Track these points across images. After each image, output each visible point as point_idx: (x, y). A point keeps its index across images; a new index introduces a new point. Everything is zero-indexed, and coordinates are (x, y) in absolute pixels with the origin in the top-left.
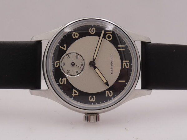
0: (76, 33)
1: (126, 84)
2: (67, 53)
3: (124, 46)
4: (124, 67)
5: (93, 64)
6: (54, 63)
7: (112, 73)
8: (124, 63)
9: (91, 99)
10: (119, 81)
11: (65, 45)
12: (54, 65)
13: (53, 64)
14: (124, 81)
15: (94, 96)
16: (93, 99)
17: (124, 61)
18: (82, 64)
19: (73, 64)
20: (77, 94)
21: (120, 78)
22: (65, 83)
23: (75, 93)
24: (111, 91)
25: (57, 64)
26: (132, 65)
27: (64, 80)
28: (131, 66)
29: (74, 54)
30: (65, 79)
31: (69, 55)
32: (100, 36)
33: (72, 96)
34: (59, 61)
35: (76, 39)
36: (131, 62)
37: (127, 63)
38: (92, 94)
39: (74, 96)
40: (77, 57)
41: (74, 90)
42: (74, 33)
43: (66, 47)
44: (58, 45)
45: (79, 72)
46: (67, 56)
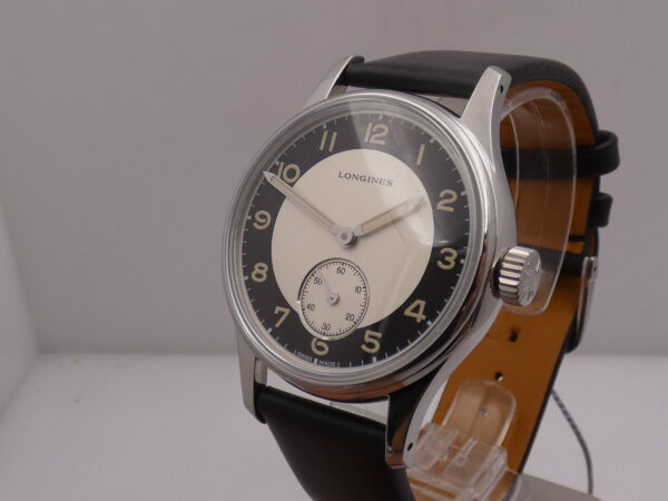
0: (257, 270)
1: (432, 141)
2: (299, 311)
3: (326, 133)
4: (383, 142)
6: (314, 356)
8: (372, 141)
9: (447, 263)
10: (419, 162)
11: (278, 309)
12: (320, 358)
13: (316, 360)
14: (423, 147)
15: (443, 252)
16: (449, 254)
17: (366, 140)
18: (340, 271)
19: (334, 300)
20: (422, 303)
22: (380, 335)
23: (416, 310)
24: (442, 194)
25: (321, 348)
26: (384, 116)
27: (371, 337)
28: (387, 120)
29: (308, 288)
30: (368, 332)
31: (306, 305)
33: (424, 322)
34: (314, 341)
35: (271, 273)
36: (375, 119)
37: (375, 129)
38: (435, 256)
39: (424, 317)
40: (318, 281)
41: (408, 312)
42: (253, 275)
43: (282, 309)
44: (270, 330)
45: (360, 284)
46: (307, 310)
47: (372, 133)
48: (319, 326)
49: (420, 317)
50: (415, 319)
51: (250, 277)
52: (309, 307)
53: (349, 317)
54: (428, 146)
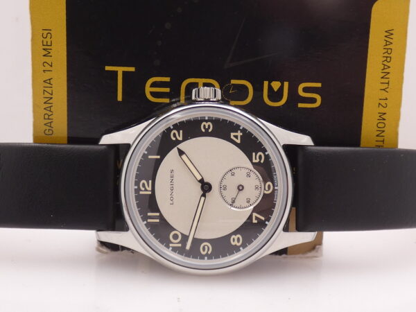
0: (235, 243)
1: (146, 153)
2: (252, 207)
3: (149, 220)
4: (150, 182)
5: (206, 187)
6: (274, 190)
7: (172, 171)
8: (150, 189)
9: (209, 126)
10: (159, 157)
11: (255, 221)
12: (274, 186)
14: (150, 157)
15: (203, 130)
16: (204, 126)
17: (150, 193)
18: (225, 189)
19: (241, 188)
20: (232, 134)
21: (158, 163)
22: (254, 154)
23: (236, 137)
24: (174, 139)
25: (269, 186)
26: (135, 185)
27: (256, 159)
28: (137, 183)
29: (238, 206)
30: (254, 161)
31: (248, 204)
32: (194, 239)
33: (242, 131)
34: (266, 192)
35: (235, 233)
36: (137, 191)
37: (143, 189)
38: (207, 134)
39: (239, 131)
40: (234, 201)
41: (238, 141)
42: (239, 244)
43: (254, 218)
45: (230, 173)
46: (251, 203)
47: (146, 190)
48: (257, 192)
49: (239, 134)
50: (241, 137)
51: (240, 246)
52: (248, 202)
53: (248, 175)
54: (149, 154)
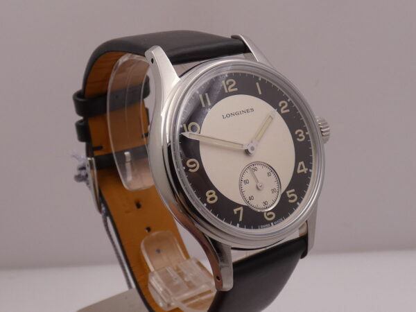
0: (209, 197)
1: (260, 79)
2: (245, 204)
3: (201, 97)
4: (236, 89)
6: (270, 222)
8: (230, 90)
9: (301, 138)
10: (260, 93)
11: (235, 211)
12: (273, 221)
13: (272, 224)
14: (257, 84)
15: (296, 133)
16: (300, 133)
17: (226, 91)
20: (302, 163)
21: (256, 94)
22: (293, 190)
23: (302, 168)
24: (280, 105)
25: (271, 216)
26: (228, 74)
27: (290, 194)
28: (230, 76)
29: (244, 189)
30: (288, 192)
31: (248, 199)
33: (308, 171)
34: (265, 214)
35: (218, 193)
36: (224, 78)
37: (227, 83)
38: (295, 137)
39: (307, 169)
40: (246, 182)
41: (299, 171)
42: (208, 200)
43: (238, 209)
44: (238, 225)
46: (250, 201)
47: (227, 86)
49: (305, 170)
50: (303, 172)
51: (207, 203)
52: (250, 199)
53: (273, 191)
54: (260, 83)
